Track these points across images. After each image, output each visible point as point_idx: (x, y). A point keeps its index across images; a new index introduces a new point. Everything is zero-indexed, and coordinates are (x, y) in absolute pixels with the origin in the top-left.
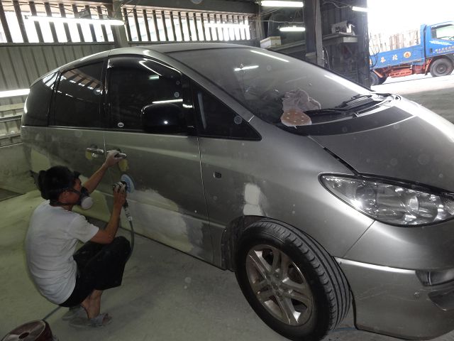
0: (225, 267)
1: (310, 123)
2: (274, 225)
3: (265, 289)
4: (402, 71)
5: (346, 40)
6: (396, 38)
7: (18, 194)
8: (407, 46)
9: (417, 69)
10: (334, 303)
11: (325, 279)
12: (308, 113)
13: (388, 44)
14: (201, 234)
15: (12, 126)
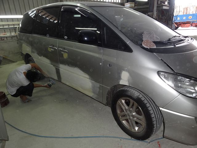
0: (107, 104)
1: (155, 47)
2: (133, 90)
3: (124, 116)
4: (186, 25)
5: (164, 8)
6: (187, 9)
7: (14, 62)
8: (191, 13)
9: (193, 25)
10: (155, 126)
11: (153, 116)
12: (154, 42)
13: (182, 11)
14: (98, 90)
15: (12, 32)
